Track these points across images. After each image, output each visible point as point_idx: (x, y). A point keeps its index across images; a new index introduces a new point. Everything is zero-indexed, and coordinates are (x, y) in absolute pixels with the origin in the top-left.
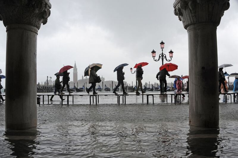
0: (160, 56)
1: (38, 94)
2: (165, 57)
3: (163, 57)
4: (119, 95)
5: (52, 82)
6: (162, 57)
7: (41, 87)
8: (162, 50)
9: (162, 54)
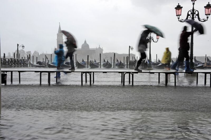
0: (190, 13)
1: (2, 69)
2: (197, 15)
3: (193, 16)
4: (124, 72)
5: (26, 53)
6: (191, 15)
7: (9, 59)
8: (194, 4)
9: (193, 10)
